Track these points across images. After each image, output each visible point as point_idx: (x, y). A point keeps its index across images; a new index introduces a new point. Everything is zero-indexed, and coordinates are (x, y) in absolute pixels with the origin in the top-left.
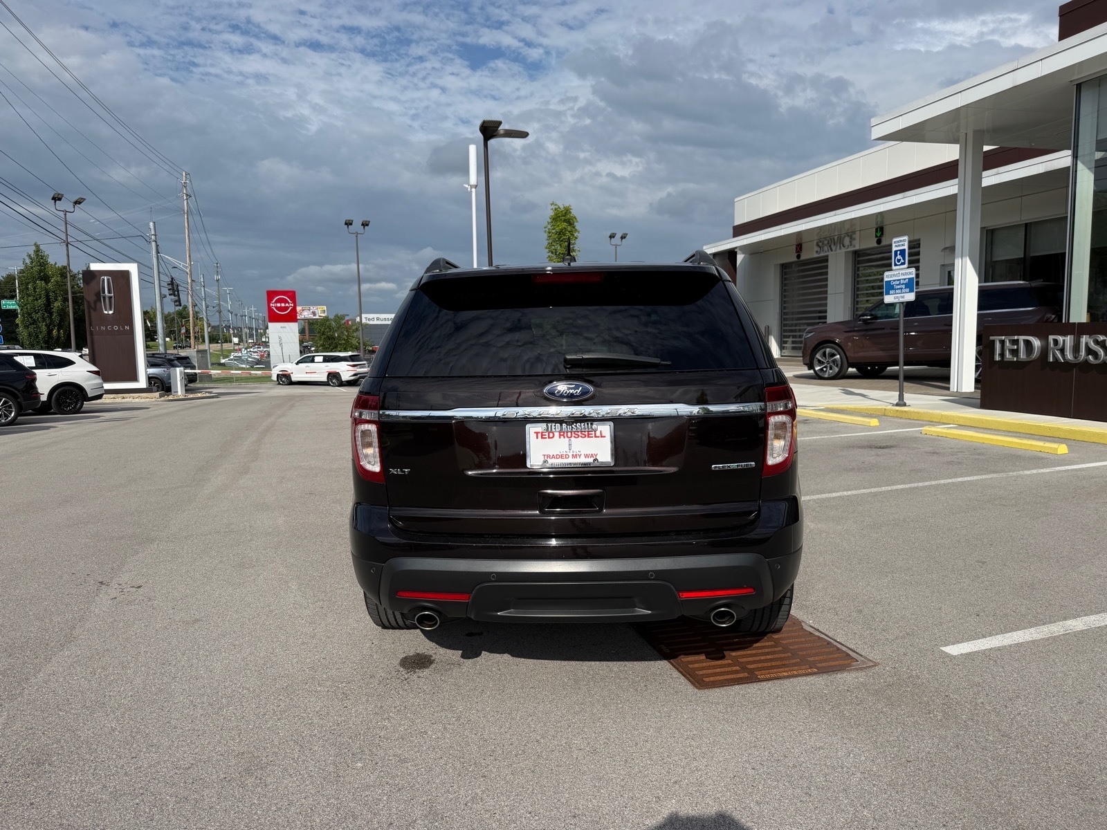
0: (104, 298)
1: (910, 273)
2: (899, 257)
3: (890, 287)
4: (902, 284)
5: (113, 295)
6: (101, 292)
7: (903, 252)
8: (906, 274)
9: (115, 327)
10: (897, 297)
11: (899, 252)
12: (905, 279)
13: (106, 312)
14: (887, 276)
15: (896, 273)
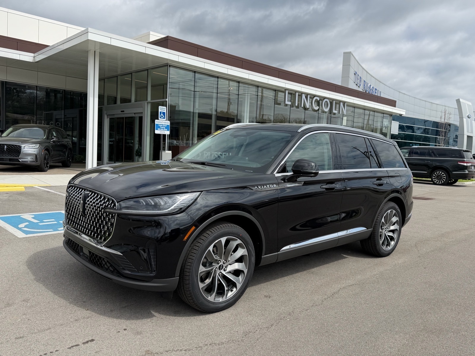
1: (168, 123)
2: (162, 115)
3: (158, 127)
4: (164, 127)
7: (164, 113)
8: (165, 123)
10: (162, 132)
11: (162, 113)
12: (165, 125)
14: (157, 122)
15: (161, 121)
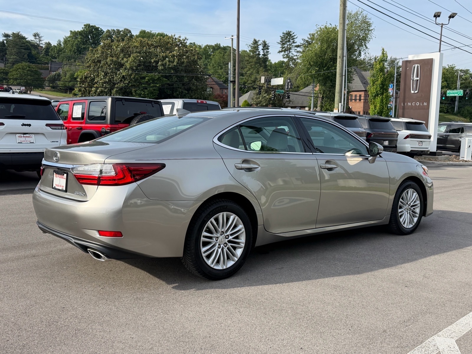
0: (413, 80)
5: (418, 78)
6: (412, 76)
9: (418, 104)
13: (412, 92)
